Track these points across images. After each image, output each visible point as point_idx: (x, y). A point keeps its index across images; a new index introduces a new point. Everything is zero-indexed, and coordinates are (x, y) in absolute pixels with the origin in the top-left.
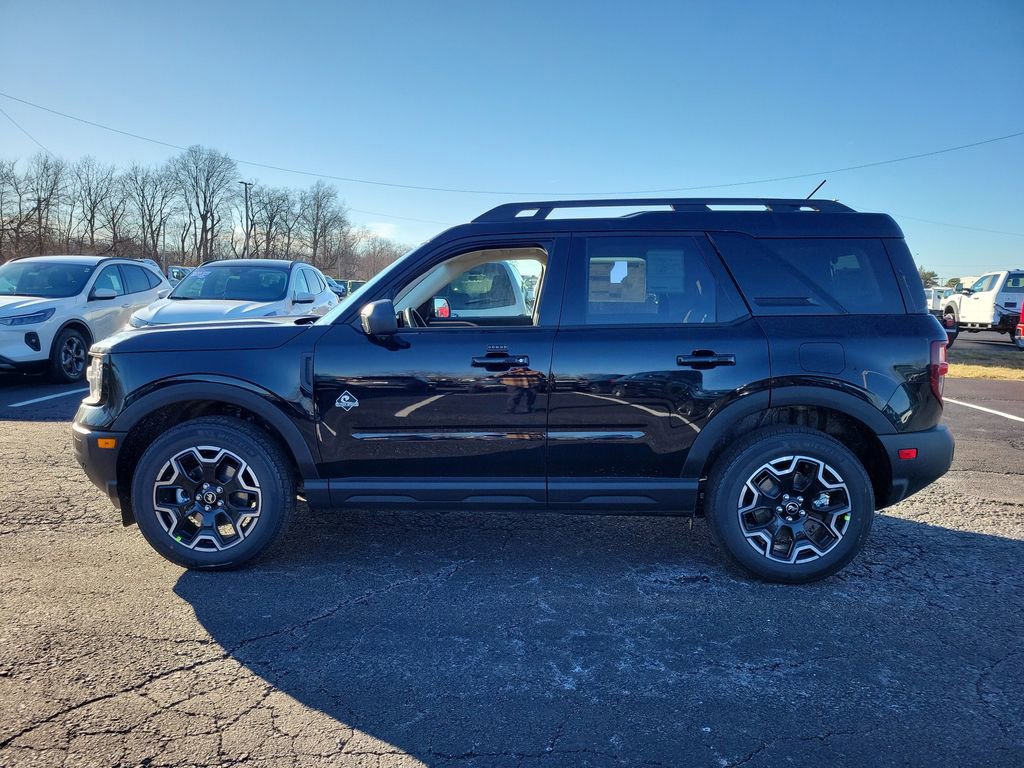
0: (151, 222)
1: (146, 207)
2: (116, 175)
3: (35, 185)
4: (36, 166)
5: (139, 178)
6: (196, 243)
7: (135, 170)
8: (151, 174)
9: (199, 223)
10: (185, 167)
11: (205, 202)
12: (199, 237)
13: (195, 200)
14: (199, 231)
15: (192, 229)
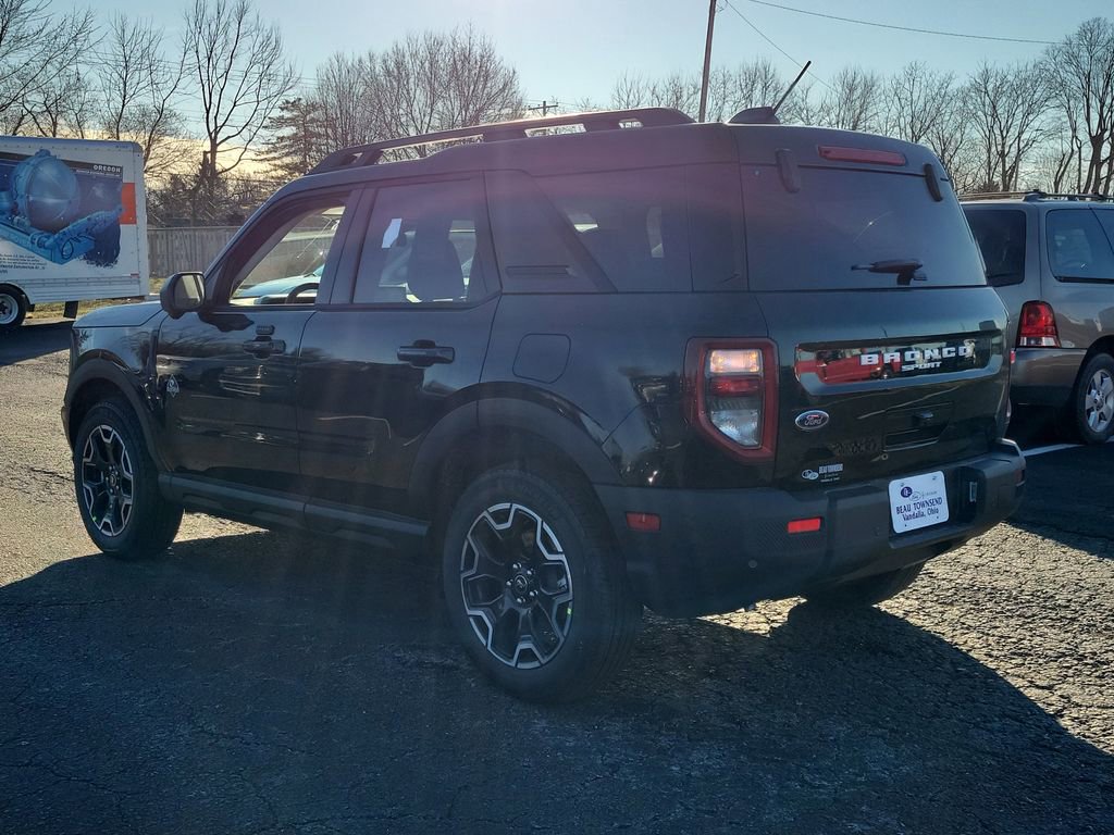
0: (1002, 155)
1: (997, 132)
2: (954, 86)
3: (833, 116)
4: (840, 89)
5: (990, 87)
6: (1079, 187)
7: (986, 76)
8: (1010, 78)
9: (1088, 152)
10: (1072, 58)
11: (1101, 115)
12: (1085, 175)
13: (1083, 112)
14: (1086, 165)
15: (1074, 162)
